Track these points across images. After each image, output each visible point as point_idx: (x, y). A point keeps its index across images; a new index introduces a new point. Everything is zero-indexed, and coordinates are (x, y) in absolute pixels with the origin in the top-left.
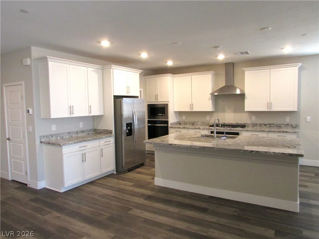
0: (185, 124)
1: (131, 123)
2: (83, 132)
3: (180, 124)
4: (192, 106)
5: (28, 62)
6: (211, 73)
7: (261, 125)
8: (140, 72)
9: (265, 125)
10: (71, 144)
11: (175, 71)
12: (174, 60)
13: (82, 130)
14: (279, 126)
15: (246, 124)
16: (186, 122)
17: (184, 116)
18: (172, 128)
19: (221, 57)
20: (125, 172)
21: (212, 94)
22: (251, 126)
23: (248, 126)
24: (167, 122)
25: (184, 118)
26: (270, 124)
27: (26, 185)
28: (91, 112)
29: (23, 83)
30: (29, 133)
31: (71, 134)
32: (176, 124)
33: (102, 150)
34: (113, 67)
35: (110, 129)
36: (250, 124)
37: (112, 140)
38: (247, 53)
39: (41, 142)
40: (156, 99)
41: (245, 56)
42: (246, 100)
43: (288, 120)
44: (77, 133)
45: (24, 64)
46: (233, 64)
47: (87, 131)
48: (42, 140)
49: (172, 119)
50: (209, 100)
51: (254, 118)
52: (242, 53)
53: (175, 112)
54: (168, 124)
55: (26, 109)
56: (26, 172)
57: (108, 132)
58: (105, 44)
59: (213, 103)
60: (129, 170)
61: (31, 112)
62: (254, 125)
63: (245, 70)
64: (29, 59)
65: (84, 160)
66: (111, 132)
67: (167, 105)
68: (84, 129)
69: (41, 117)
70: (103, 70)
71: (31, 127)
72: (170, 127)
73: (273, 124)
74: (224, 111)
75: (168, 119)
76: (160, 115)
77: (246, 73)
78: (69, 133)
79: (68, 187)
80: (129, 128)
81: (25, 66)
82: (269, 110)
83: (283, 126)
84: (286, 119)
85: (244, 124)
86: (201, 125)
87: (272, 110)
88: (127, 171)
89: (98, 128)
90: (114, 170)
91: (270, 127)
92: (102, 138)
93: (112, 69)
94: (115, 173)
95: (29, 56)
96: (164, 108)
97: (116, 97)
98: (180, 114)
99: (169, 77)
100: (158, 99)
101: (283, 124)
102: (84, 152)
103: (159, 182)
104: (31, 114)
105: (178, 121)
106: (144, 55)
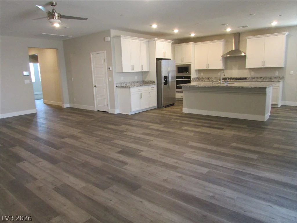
0: (203, 79)
1: (167, 76)
2: (137, 82)
3: (199, 79)
4: (208, 65)
5: (108, 39)
6: (222, 41)
7: (257, 78)
8: (172, 42)
9: (261, 78)
10: (135, 87)
11: (196, 40)
12: (195, 32)
13: (137, 81)
14: (270, 78)
15: (247, 77)
16: (203, 78)
17: (203, 73)
18: (193, 81)
19: (229, 30)
20: (163, 108)
21: (223, 56)
22: (250, 79)
23: (249, 79)
24: (190, 77)
25: (202, 74)
26: (264, 77)
27: (108, 112)
28: (142, 69)
29: (105, 52)
30: (109, 81)
31: (131, 83)
32: (196, 79)
33: (150, 92)
34: (155, 40)
35: (153, 80)
36: (249, 77)
37: (155, 87)
38: (246, 27)
39: (117, 87)
40: (182, 61)
41: (245, 29)
42: (247, 60)
43: (277, 74)
44: (134, 82)
45: (106, 40)
46: (239, 33)
47: (139, 81)
48: (117, 85)
49: (193, 75)
50: (220, 60)
51: (253, 73)
52: (243, 27)
53: (196, 70)
54: (190, 79)
55: (108, 67)
56: (108, 105)
57: (152, 82)
58: (155, 26)
59: (223, 62)
60: (166, 107)
61: (111, 69)
62: (253, 78)
63: (247, 38)
64: (109, 37)
65: (141, 97)
66: (155, 82)
67: (190, 65)
68: (138, 80)
69: (117, 72)
70: (148, 41)
71: (111, 78)
72: (192, 81)
73: (266, 77)
74: (231, 69)
75: (190, 75)
76: (185, 73)
77: (248, 40)
78: (130, 82)
79: (134, 112)
80: (166, 79)
81: (107, 41)
82: (263, 67)
83: (273, 78)
84: (276, 73)
85: (246, 77)
86: (215, 79)
87: (265, 67)
88: (164, 107)
89: (146, 80)
90: (156, 106)
91: (264, 79)
92: (150, 85)
93: (155, 41)
94: (157, 108)
95: (109, 35)
96: (188, 67)
97: (158, 59)
98: (199, 71)
99: (191, 45)
100: (183, 61)
101: (273, 77)
102: (141, 93)
103: (185, 110)
104: (110, 70)
105: (198, 77)
106: (176, 31)
